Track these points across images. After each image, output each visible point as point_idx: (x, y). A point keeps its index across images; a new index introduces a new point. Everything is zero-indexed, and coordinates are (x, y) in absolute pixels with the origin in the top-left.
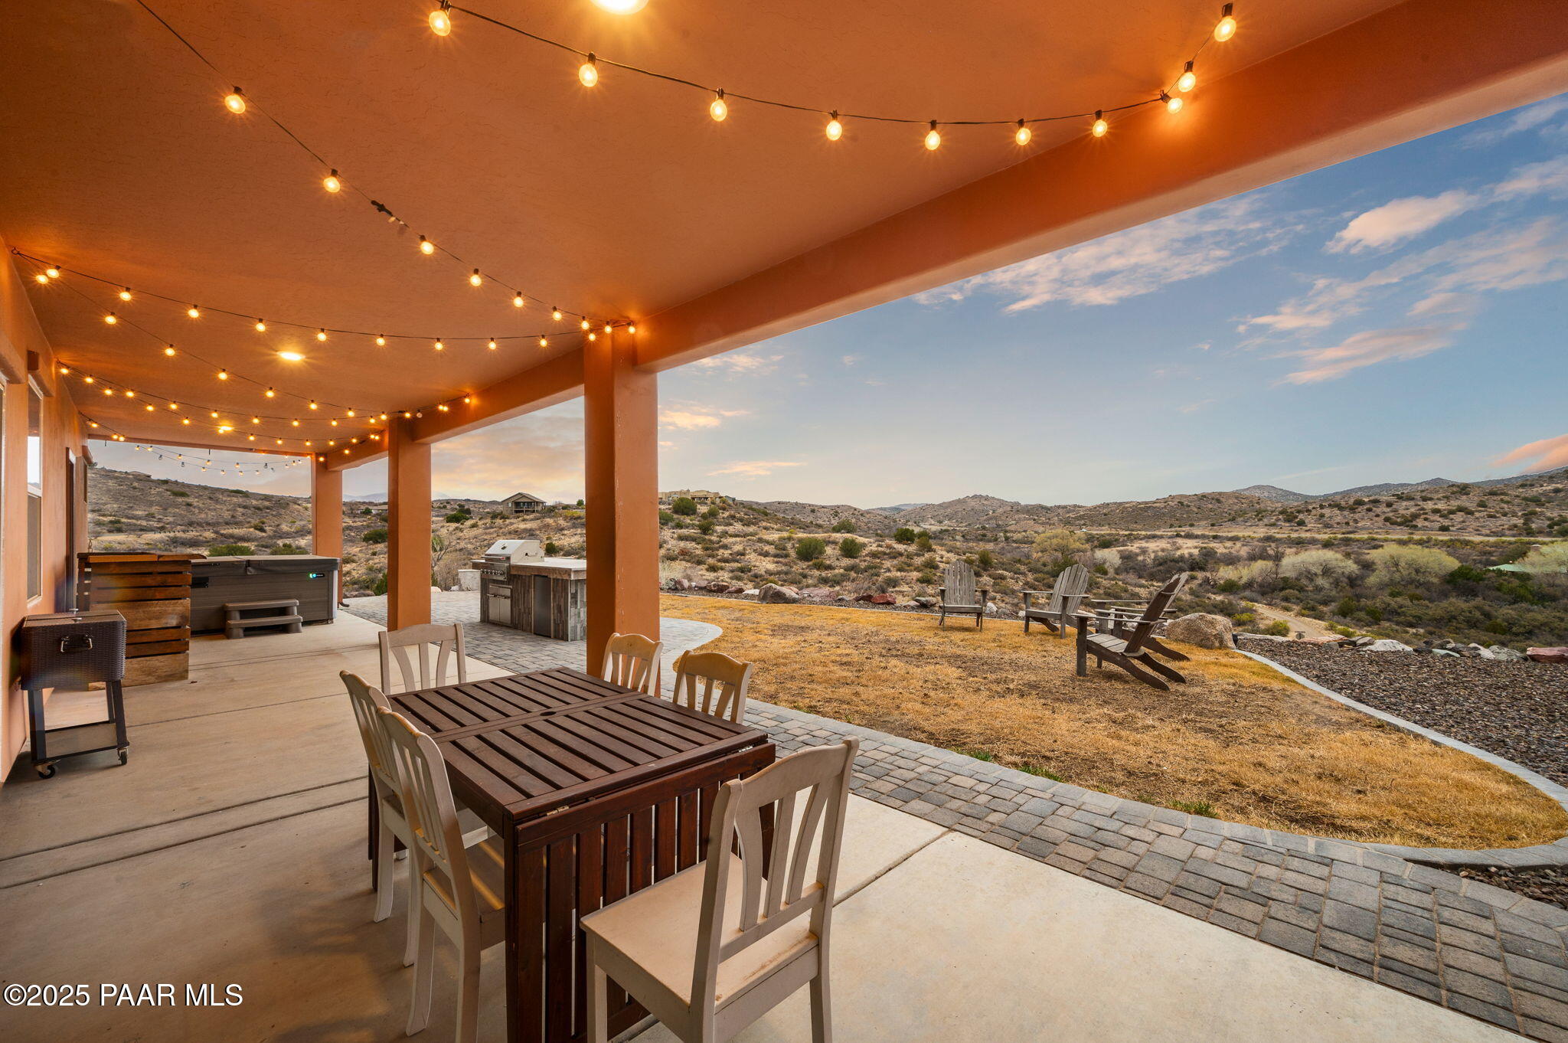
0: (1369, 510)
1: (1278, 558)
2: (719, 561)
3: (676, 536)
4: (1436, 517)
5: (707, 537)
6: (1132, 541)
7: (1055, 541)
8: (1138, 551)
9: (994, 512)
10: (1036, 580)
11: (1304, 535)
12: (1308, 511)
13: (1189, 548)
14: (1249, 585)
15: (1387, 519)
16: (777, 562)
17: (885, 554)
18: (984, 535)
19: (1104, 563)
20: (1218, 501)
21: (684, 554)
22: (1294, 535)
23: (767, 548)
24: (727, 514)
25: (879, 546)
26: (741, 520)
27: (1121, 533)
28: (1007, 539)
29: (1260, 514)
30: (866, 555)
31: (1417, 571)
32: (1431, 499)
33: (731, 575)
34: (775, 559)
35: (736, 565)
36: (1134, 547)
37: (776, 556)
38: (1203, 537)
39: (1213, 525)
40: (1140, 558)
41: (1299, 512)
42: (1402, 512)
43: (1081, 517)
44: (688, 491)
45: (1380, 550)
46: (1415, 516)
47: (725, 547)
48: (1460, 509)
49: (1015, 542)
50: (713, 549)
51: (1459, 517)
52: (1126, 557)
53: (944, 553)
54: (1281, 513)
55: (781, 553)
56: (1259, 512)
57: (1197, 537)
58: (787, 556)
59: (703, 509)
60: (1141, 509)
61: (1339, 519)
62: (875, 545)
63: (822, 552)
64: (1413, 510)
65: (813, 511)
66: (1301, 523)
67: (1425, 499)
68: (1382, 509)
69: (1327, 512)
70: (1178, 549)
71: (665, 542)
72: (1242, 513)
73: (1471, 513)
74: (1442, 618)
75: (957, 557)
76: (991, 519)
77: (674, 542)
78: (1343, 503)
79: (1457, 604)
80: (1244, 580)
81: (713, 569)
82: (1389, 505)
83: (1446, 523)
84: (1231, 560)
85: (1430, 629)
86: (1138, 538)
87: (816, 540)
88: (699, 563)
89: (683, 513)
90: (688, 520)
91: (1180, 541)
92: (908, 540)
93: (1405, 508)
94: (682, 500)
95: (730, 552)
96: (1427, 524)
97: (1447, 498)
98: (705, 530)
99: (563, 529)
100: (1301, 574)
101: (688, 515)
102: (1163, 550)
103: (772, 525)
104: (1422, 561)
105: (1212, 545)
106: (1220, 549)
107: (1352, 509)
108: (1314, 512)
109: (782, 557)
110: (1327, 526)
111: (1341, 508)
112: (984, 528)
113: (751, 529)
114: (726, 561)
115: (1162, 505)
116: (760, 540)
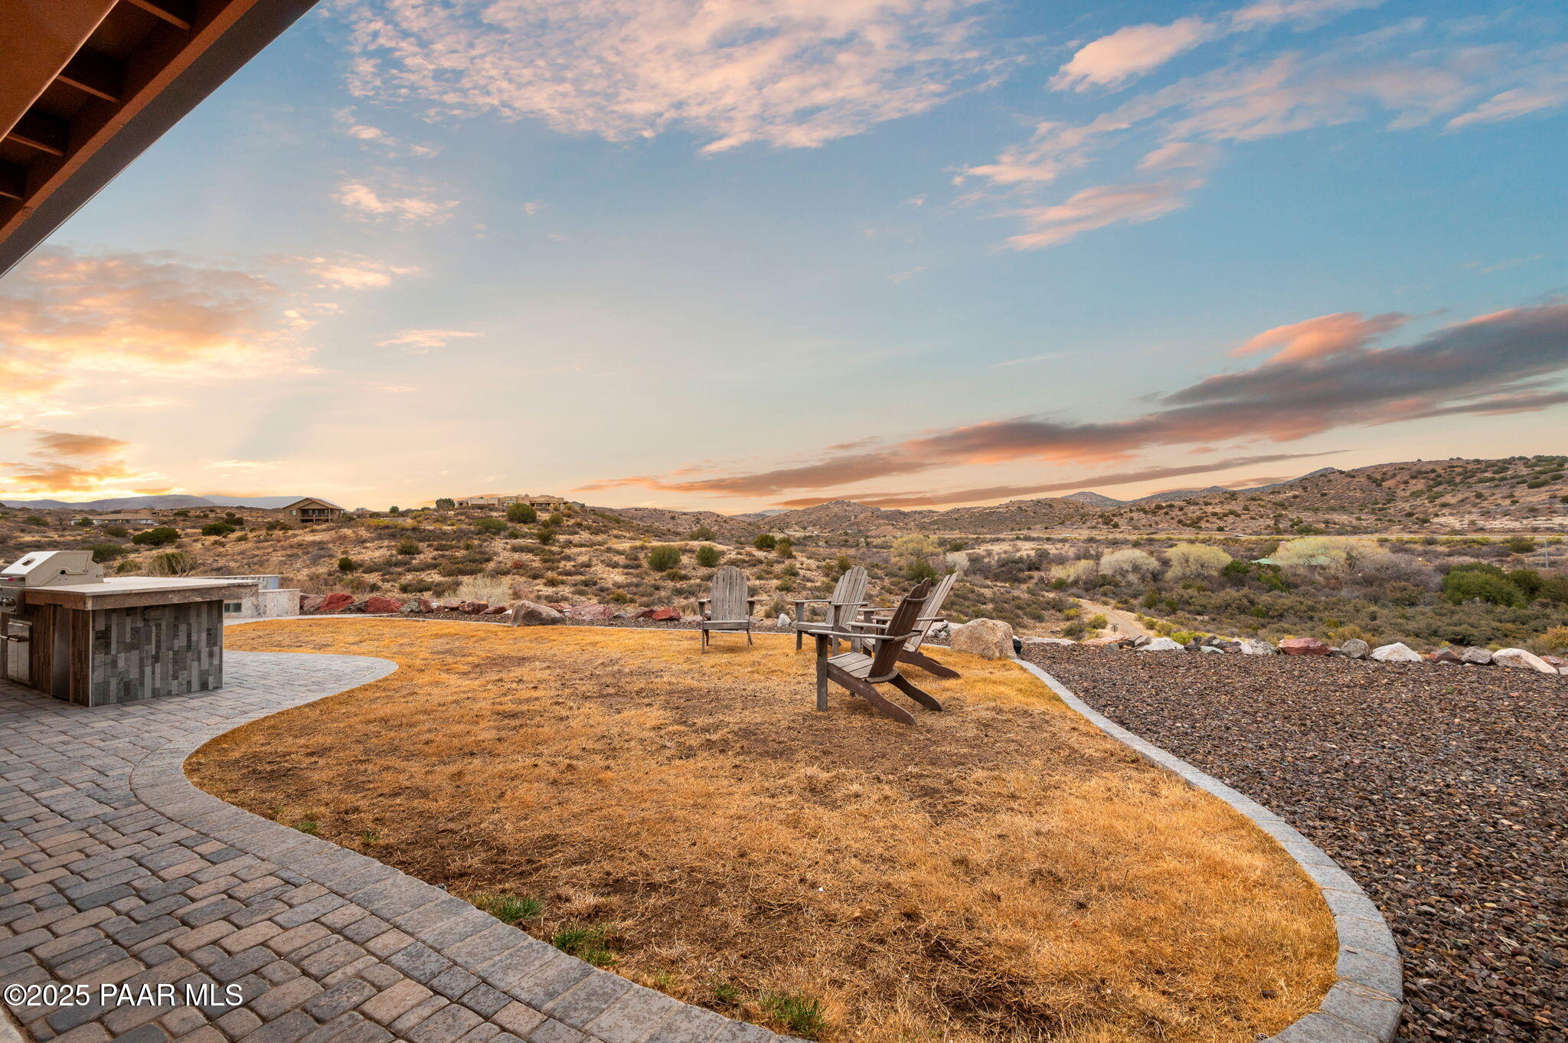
0: (1167, 513)
1: (1098, 557)
2: (560, 574)
3: (509, 547)
4: (1214, 519)
5: (547, 548)
6: (979, 544)
7: (910, 546)
8: (984, 553)
9: (856, 517)
10: (892, 584)
11: (1119, 536)
12: (1121, 514)
13: (1027, 550)
14: (1076, 583)
15: (1180, 522)
16: (627, 574)
17: (744, 561)
18: (846, 541)
19: (955, 566)
20: (1051, 506)
21: (519, 567)
22: (1111, 536)
23: (616, 558)
24: (572, 522)
25: (739, 553)
26: (588, 528)
27: (970, 536)
28: (868, 544)
29: (1084, 518)
30: (725, 564)
31: (1202, 566)
32: (1211, 504)
33: (573, 589)
34: (626, 571)
35: (579, 578)
36: (981, 550)
37: (626, 567)
38: (1038, 539)
39: (1046, 528)
40: (986, 560)
41: (1114, 515)
42: (1190, 515)
43: (934, 523)
44: (527, 496)
45: (1174, 549)
46: (1200, 519)
47: (568, 558)
48: (1232, 512)
49: (876, 547)
50: (553, 561)
51: (1231, 519)
52: (974, 560)
53: (804, 559)
54: (1100, 517)
55: (632, 563)
56: (1083, 516)
57: (1033, 539)
58: (638, 567)
59: (544, 516)
60: (987, 514)
61: (1144, 522)
62: (734, 553)
63: (677, 561)
64: (1198, 513)
65: (673, 518)
66: (1116, 526)
67: (1206, 504)
68: (1176, 512)
69: (1135, 515)
70: (1018, 551)
71: (496, 554)
72: (1069, 517)
73: (1238, 516)
74: (1221, 607)
75: (817, 563)
76: (853, 524)
77: (507, 554)
78: (1147, 508)
79: (1231, 593)
80: (1071, 579)
81: (552, 583)
82: (1181, 509)
83: (1222, 524)
84: (1061, 561)
85: (1213, 616)
86: (984, 541)
87: (670, 548)
88: (535, 577)
89: (520, 521)
90: (525, 529)
91: (1020, 543)
92: (768, 546)
93: (1193, 512)
94: (518, 506)
95: (573, 563)
96: (1208, 525)
97: (1222, 502)
98: (545, 539)
99: (365, 541)
100: (1116, 571)
101: (525, 522)
102: (1005, 552)
103: (624, 534)
104: (1205, 557)
105: (1046, 546)
106: (1052, 549)
107: (1154, 513)
108: (1125, 515)
109: (632, 568)
110: (1136, 528)
111: (1145, 512)
112: (846, 534)
113: (600, 538)
114: (568, 573)
115: (1004, 510)
116: (609, 550)
